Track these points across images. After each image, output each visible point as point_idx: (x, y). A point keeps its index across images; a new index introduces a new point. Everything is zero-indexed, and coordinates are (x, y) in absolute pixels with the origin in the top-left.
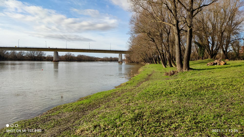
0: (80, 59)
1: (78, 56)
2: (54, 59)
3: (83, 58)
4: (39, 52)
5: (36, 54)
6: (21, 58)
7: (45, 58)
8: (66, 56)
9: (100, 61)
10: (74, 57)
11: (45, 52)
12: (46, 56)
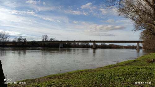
0: (110, 47)
1: (109, 45)
2: (93, 47)
3: (112, 46)
4: (87, 43)
5: (85, 44)
6: (78, 47)
7: (90, 46)
8: (102, 45)
9: (125, 48)
10: (107, 45)
11: (90, 43)
12: (90, 45)
